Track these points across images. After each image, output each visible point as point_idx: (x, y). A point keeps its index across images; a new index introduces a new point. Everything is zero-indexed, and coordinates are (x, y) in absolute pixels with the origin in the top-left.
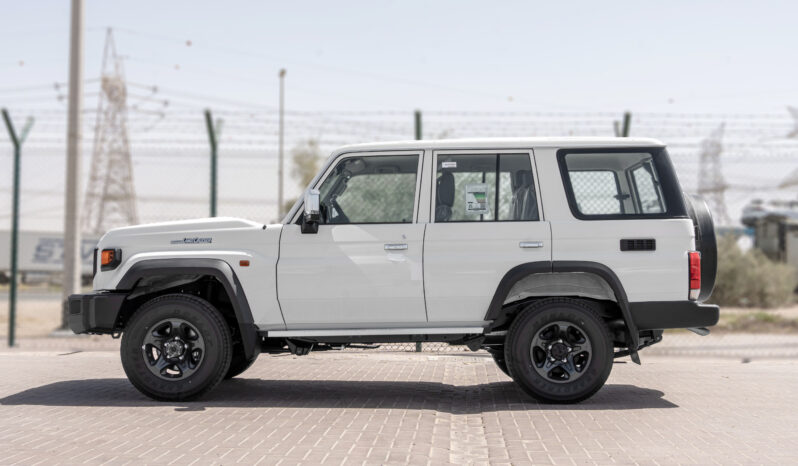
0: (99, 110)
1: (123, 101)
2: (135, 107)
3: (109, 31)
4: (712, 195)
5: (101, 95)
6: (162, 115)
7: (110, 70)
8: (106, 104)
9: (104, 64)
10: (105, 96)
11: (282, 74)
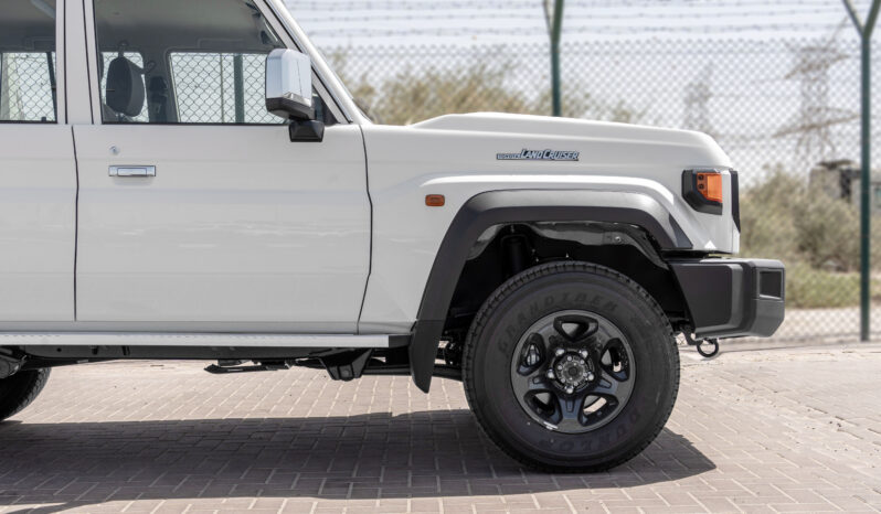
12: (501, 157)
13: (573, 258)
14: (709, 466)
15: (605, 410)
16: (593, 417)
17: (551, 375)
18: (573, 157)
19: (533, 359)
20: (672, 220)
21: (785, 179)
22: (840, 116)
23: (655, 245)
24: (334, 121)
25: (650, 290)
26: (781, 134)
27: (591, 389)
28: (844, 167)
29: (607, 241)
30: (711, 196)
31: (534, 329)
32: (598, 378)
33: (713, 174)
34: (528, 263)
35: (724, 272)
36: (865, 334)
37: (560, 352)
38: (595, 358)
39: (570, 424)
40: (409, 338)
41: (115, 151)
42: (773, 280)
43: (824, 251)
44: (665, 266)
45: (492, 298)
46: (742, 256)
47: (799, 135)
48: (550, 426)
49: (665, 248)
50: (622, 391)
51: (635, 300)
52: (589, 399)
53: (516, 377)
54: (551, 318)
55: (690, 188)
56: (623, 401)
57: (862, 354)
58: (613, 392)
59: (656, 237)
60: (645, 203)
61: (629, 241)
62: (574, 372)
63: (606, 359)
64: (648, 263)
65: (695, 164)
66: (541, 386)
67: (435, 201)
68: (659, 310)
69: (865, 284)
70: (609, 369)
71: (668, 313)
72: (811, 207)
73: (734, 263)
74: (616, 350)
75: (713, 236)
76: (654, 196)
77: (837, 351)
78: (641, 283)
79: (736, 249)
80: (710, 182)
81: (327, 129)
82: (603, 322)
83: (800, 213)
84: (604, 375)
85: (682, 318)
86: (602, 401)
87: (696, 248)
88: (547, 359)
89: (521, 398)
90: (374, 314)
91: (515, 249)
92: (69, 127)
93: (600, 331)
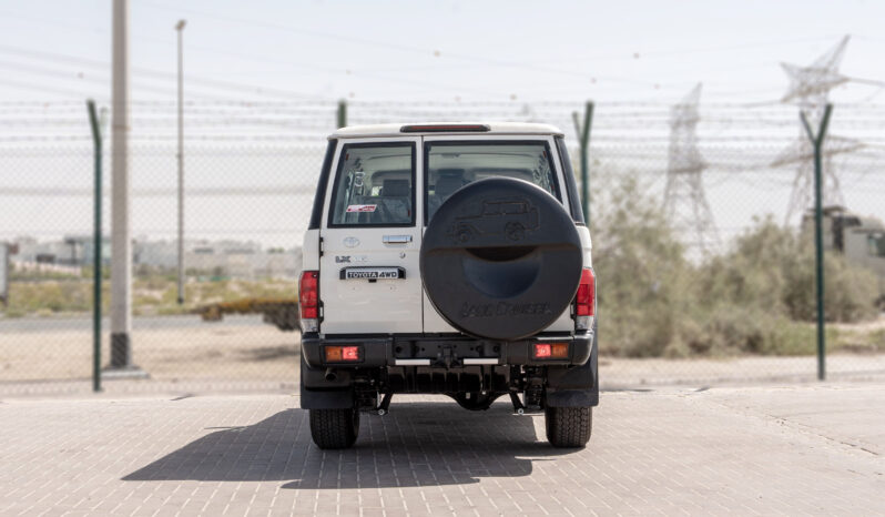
4: (686, 176)
11: (181, 26)
21: (775, 228)
22: (845, 145)
26: (779, 163)
28: (836, 214)
36: (821, 374)
47: (798, 165)
57: (816, 389)
77: (799, 388)
83: (789, 264)
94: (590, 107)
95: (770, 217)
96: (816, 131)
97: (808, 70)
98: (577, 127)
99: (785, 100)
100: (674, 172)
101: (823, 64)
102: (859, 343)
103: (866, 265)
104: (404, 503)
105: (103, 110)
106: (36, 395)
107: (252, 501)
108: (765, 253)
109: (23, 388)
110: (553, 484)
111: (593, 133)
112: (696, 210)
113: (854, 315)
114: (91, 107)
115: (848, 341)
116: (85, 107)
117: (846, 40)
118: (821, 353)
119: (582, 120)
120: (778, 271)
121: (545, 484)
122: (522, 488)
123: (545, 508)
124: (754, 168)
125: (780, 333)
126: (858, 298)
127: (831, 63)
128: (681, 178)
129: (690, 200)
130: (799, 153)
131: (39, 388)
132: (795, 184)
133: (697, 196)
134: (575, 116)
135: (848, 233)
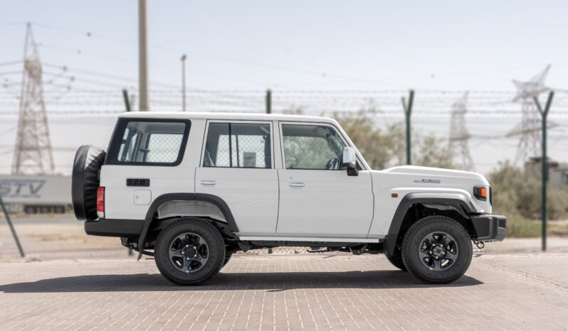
0: (23, 83)
1: (40, 77)
2: (50, 82)
3: (29, 25)
4: (459, 142)
5: (24, 73)
6: (69, 88)
7: (30, 53)
8: (27, 80)
9: (26, 50)
10: (27, 74)
11: (184, 58)
12: (416, 181)
13: (436, 214)
14: (481, 283)
15: (449, 264)
16: (445, 266)
17: (431, 252)
18: (439, 182)
19: (425, 247)
20: (470, 203)
23: (465, 211)
24: (361, 169)
25: (463, 226)
27: (444, 257)
29: (448, 209)
30: (483, 195)
31: (426, 237)
32: (446, 253)
33: (484, 188)
34: (421, 217)
35: (487, 219)
36: (544, 248)
37: (434, 245)
38: (445, 247)
39: (437, 268)
40: (385, 240)
41: (291, 178)
42: (503, 223)
43: (532, 209)
44: (468, 218)
45: (412, 227)
46: (492, 214)
48: (431, 269)
49: (468, 212)
50: (454, 257)
51: (458, 228)
52: (443, 260)
53: (420, 253)
54: (432, 234)
55: (476, 192)
56: (454, 261)
57: (541, 256)
58: (451, 258)
59: (465, 208)
60: (461, 197)
61: (455, 209)
62: (439, 251)
63: (448, 248)
64: (462, 217)
65: (478, 185)
66: (427, 256)
67: (395, 196)
68: (466, 232)
69: (544, 226)
70: (449, 251)
71: (469, 233)
72: (525, 185)
73: (490, 216)
74: (452, 244)
75: (484, 208)
76: (464, 194)
77: (531, 255)
78: (460, 223)
79: (491, 212)
80: (483, 190)
81: (359, 172)
82: (448, 235)
83: (519, 188)
84: (448, 252)
85: (473, 235)
86: (447, 261)
87: (478, 212)
88: (429, 247)
89: (422, 259)
90: (374, 232)
91: (417, 211)
92: (276, 170)
93: (448, 239)
94: (412, 94)
95: (507, 162)
96: (543, 108)
97: (527, 84)
98: (404, 105)
99: (515, 100)
100: (453, 139)
101: (536, 81)
102: (562, 231)
103: (561, 188)
104: (302, 323)
105: (133, 96)
106: (97, 257)
107: (208, 322)
108: (506, 182)
109: (89, 254)
110: (393, 311)
111: (414, 108)
112: (464, 160)
113: (555, 215)
114: (125, 94)
115: (556, 229)
116: (121, 94)
117: (548, 67)
118: (544, 236)
119: (407, 101)
120: (513, 192)
121: (389, 312)
122: (374, 314)
123: (389, 326)
124: (497, 137)
125: (517, 225)
126: (558, 207)
127: (540, 80)
128: (456, 143)
129: (461, 155)
130: (521, 129)
131: (99, 253)
132: (519, 146)
133: (465, 153)
134: (403, 99)
135: (551, 172)
